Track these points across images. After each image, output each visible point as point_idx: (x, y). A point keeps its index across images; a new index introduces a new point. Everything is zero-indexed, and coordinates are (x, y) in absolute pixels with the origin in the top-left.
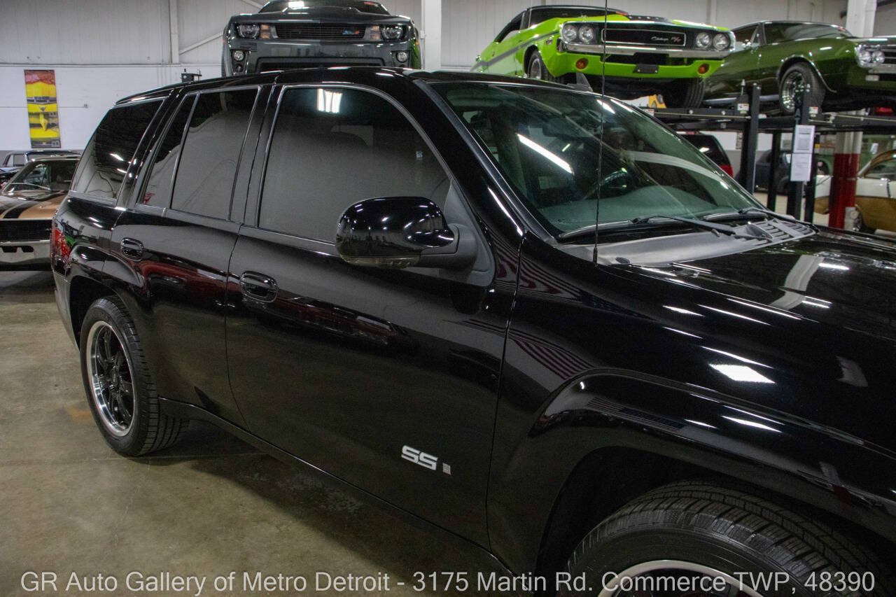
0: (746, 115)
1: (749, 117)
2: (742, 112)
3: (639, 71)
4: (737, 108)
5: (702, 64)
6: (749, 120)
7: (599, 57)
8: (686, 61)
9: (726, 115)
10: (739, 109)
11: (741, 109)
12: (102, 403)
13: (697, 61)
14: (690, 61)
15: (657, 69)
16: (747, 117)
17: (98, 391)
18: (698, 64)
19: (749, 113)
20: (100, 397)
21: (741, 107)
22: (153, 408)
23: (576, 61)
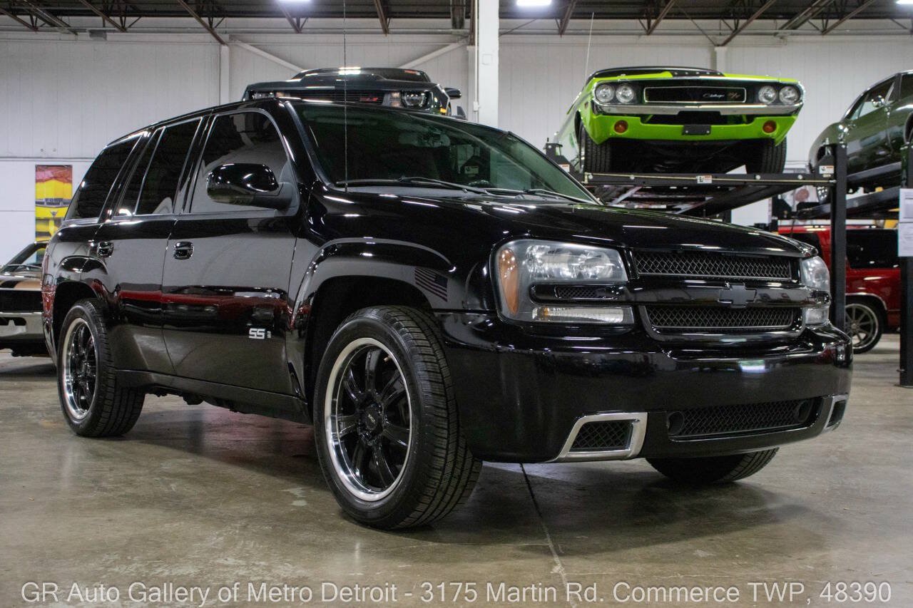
0: (830, 179)
1: (834, 181)
2: (825, 176)
3: (687, 132)
4: (818, 171)
5: (764, 122)
6: (835, 184)
7: (639, 118)
8: (745, 119)
9: (804, 179)
10: (821, 172)
11: (825, 172)
12: (70, 392)
13: (758, 118)
14: (750, 118)
15: (709, 129)
16: (831, 181)
17: (68, 382)
18: (759, 122)
19: (834, 176)
20: (69, 387)
21: (823, 170)
22: (111, 383)
23: (615, 123)
